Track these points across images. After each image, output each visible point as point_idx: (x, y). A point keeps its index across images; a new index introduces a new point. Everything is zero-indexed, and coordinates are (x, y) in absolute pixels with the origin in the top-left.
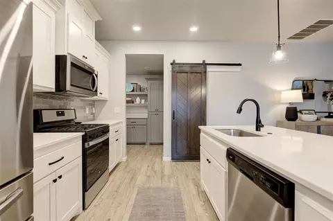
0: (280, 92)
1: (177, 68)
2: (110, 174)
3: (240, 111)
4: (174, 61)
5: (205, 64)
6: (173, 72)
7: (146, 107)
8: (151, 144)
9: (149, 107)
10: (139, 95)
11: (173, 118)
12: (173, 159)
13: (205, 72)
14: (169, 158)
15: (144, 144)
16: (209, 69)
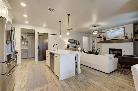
0: (66, 42)
1: (39, 34)
2: (18, 65)
3: (54, 46)
4: (39, 32)
5: (48, 34)
6: (38, 35)
7: (27, 45)
8: (29, 58)
9: (28, 45)
10: (23, 41)
11: (38, 49)
12: (38, 60)
13: (48, 36)
14: (37, 60)
15: (26, 58)
16: (49, 35)
